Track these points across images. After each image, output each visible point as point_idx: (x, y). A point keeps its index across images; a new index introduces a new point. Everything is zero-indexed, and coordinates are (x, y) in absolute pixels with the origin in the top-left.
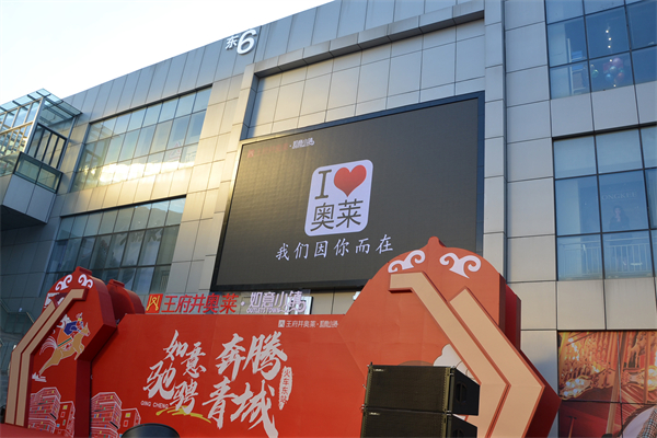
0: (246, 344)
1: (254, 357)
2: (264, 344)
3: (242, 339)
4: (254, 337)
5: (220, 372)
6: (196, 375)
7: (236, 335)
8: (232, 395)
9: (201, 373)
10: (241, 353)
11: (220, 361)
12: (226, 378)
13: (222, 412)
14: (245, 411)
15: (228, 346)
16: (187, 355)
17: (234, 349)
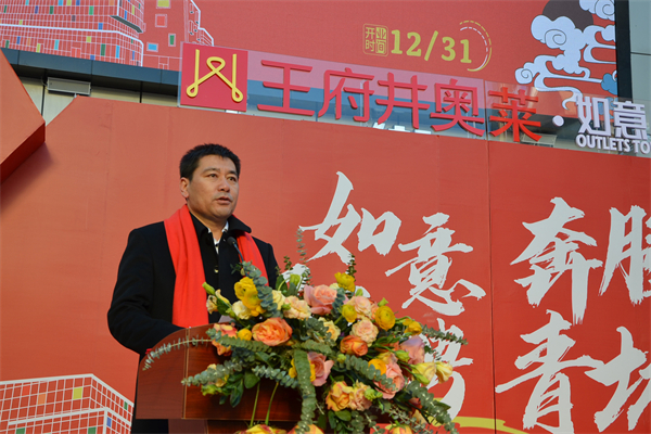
0: (596, 225)
1: (626, 263)
3: (579, 214)
4: (614, 211)
5: (535, 297)
6: (455, 308)
7: (558, 202)
8: (584, 361)
9: (470, 303)
10: (585, 251)
11: (525, 269)
12: (556, 317)
13: (565, 408)
14: (633, 399)
15: (542, 231)
16: (403, 248)
17: (562, 236)
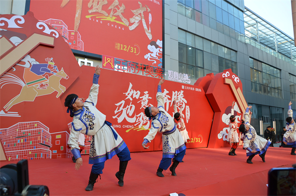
0: (170, 94)
2: (178, 95)
3: (168, 92)
4: (173, 92)
10: (169, 99)
16: (141, 98)
17: (165, 96)
